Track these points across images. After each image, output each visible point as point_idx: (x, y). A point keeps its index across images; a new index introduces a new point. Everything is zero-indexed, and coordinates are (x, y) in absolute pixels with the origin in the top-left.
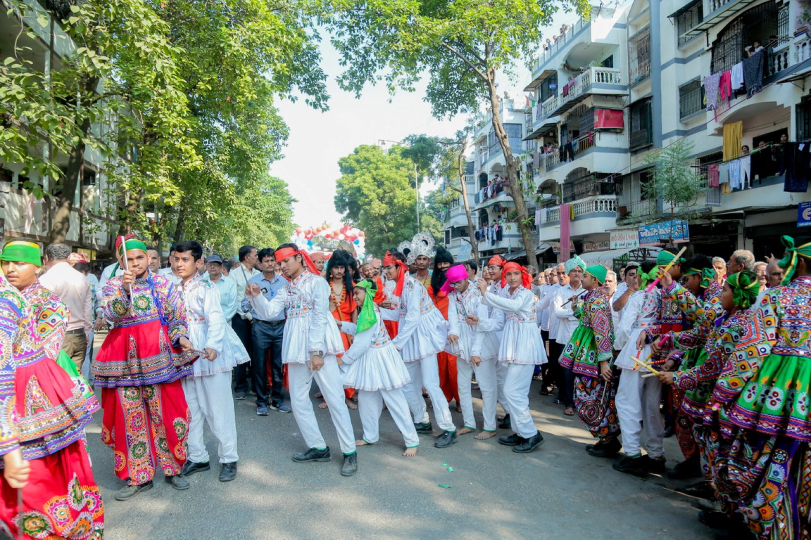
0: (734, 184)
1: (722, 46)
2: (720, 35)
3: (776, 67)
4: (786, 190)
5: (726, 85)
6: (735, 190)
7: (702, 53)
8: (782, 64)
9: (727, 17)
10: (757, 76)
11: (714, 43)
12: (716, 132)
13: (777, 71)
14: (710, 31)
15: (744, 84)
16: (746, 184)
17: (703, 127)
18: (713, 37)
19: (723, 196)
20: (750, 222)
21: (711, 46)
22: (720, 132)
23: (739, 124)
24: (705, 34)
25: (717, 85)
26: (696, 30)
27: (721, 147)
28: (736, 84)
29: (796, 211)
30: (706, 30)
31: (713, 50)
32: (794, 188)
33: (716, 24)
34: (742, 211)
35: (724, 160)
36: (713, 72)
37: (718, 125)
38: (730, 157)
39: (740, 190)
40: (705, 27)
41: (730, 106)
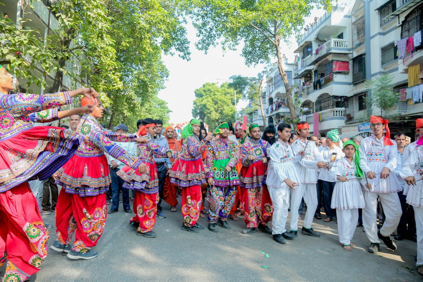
0: (415, 99)
1: (407, 24)
2: (407, 17)
5: (410, 44)
6: (416, 103)
7: (396, 28)
9: (411, 7)
11: (403, 22)
12: (404, 71)
14: (400, 16)
15: (421, 43)
17: (397, 69)
18: (402, 18)
19: (408, 106)
21: (401, 24)
22: (406, 71)
23: (418, 66)
24: (397, 17)
25: (405, 45)
26: (392, 15)
27: (407, 80)
28: (417, 44)
30: (398, 15)
31: (402, 26)
33: (404, 11)
34: (421, 114)
35: (409, 86)
36: (402, 38)
37: (405, 67)
38: (413, 85)
39: (419, 102)
40: (397, 13)
41: (412, 56)
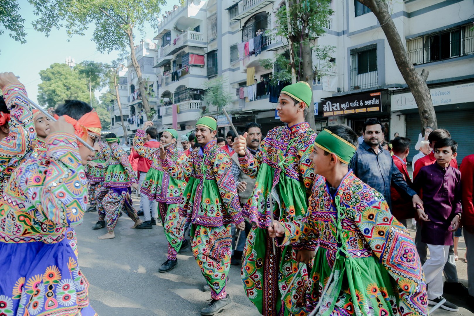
0: (250, 98)
1: (246, 29)
2: (246, 23)
3: (267, 43)
4: (270, 101)
5: (247, 48)
6: (251, 101)
7: (238, 31)
8: (269, 42)
9: (248, 15)
10: (259, 46)
11: (243, 27)
12: (244, 71)
13: (267, 45)
14: (241, 20)
15: (254, 49)
16: (255, 98)
17: (238, 69)
18: (243, 25)
19: (246, 103)
20: (259, 116)
21: (242, 28)
22: (246, 71)
23: (253, 68)
24: (239, 21)
25: (243, 48)
26: (235, 19)
27: (246, 79)
28: (251, 49)
29: (274, 112)
30: (240, 20)
31: (243, 30)
32: (273, 101)
33: (244, 18)
34: (252, 111)
35: (247, 85)
36: (243, 41)
37: (245, 68)
38: (250, 85)
39: (252, 101)
40: (239, 18)
41: (249, 59)
